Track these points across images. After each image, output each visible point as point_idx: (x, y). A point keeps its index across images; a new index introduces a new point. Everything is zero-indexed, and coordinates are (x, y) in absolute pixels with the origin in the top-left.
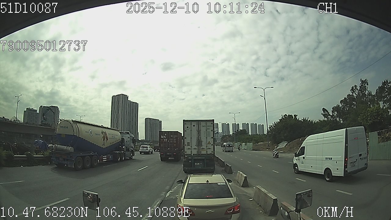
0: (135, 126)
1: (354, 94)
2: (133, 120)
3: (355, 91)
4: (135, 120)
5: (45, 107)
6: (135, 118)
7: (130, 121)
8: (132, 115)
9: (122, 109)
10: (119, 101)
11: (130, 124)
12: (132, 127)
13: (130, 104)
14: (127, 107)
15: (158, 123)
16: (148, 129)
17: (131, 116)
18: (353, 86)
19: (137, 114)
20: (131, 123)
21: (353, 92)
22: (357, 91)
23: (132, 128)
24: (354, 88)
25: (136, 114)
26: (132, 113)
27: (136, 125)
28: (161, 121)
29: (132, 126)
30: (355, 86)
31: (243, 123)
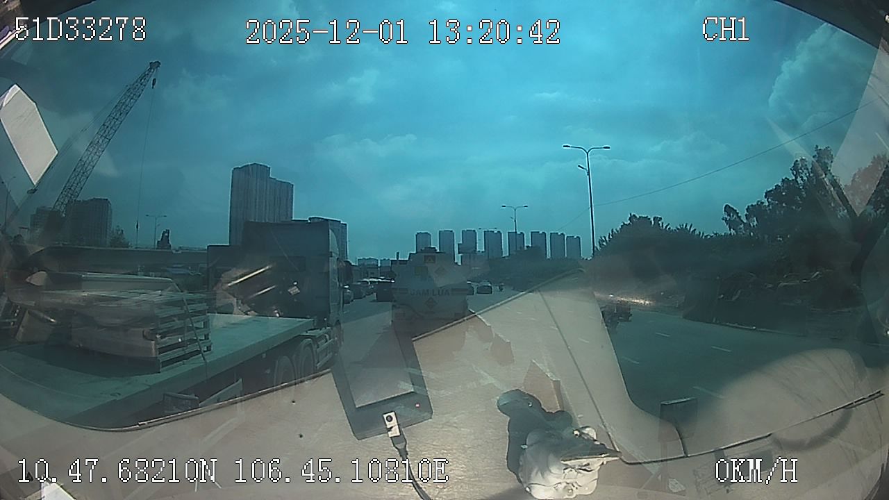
1: (799, 179)
3: (800, 171)
6: (284, 219)
9: (256, 199)
10: (249, 180)
13: (274, 185)
14: (266, 194)
15: (339, 230)
17: (277, 213)
18: (797, 161)
21: (797, 174)
22: (805, 171)
24: (800, 165)
25: (287, 209)
26: (278, 208)
28: (346, 224)
30: (801, 161)
31: (532, 232)
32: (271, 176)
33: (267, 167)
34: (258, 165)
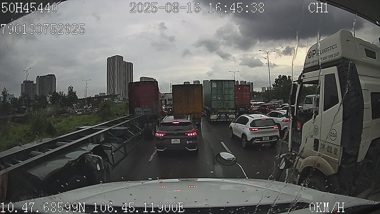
2: (128, 80)
5: (42, 76)
6: (130, 78)
8: (127, 75)
9: (118, 70)
10: (114, 62)
11: (126, 84)
13: (125, 64)
14: (122, 68)
19: (132, 74)
32: (124, 60)
33: (122, 56)
34: (118, 56)
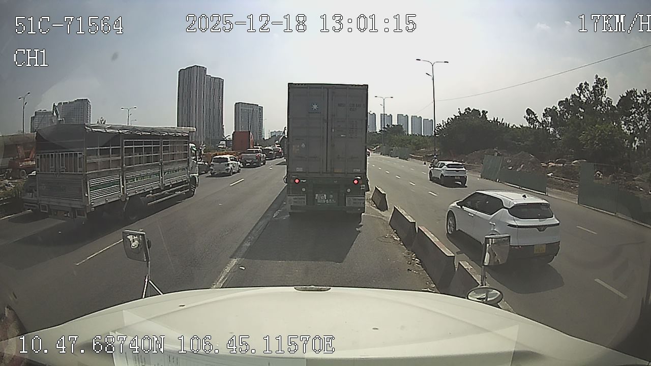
0: (219, 117)
1: (582, 96)
2: (214, 108)
3: (584, 91)
4: (218, 106)
6: (217, 104)
7: (210, 109)
8: (212, 99)
9: (196, 90)
10: (191, 78)
11: (210, 114)
12: (214, 119)
13: (209, 80)
14: (204, 87)
15: (257, 111)
16: (240, 120)
17: (212, 101)
18: (582, 84)
19: (221, 97)
20: (212, 114)
21: (581, 93)
22: (588, 92)
23: (214, 121)
24: (584, 87)
25: (219, 97)
26: (212, 96)
27: (219, 115)
28: (262, 107)
29: (214, 117)
30: (585, 84)
31: (398, 115)
32: (207, 74)
33: (204, 67)
34: (197, 66)
